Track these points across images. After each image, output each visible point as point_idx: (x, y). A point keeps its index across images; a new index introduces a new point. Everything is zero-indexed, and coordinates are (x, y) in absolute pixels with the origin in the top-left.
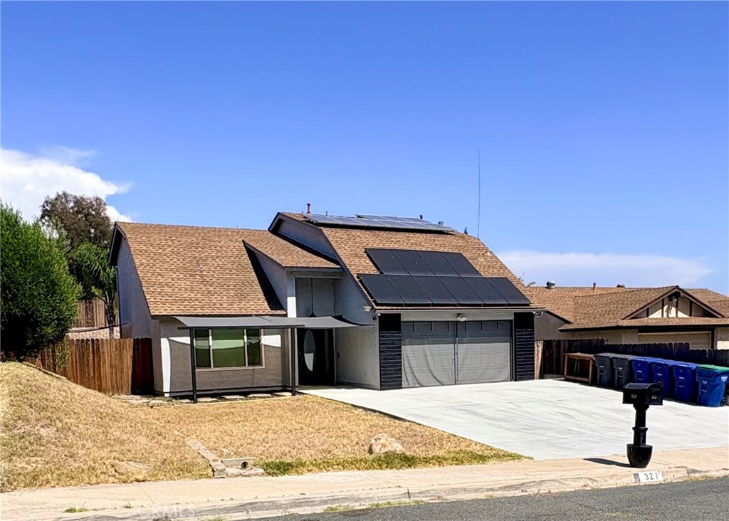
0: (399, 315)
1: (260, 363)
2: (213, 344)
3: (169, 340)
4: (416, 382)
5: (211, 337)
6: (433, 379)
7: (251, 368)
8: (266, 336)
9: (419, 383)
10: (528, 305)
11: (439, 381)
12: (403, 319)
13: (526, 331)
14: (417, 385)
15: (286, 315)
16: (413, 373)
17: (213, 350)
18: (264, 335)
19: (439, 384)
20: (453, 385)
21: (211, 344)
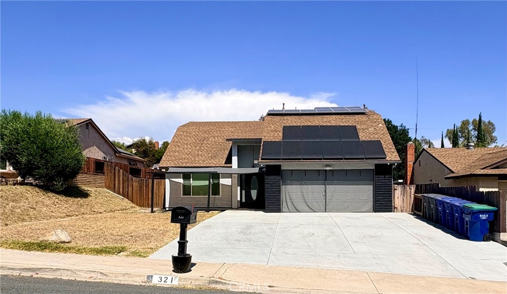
0: (280, 166)
1: (218, 194)
2: (193, 183)
3: (170, 180)
4: (294, 208)
5: (191, 179)
6: (307, 208)
7: (214, 196)
8: (223, 179)
9: (296, 210)
10: (385, 158)
11: (312, 210)
12: (283, 168)
13: (384, 177)
14: (296, 211)
15: (231, 167)
16: (292, 203)
17: (193, 186)
18: (222, 178)
19: (312, 211)
20: (323, 212)
21: (191, 183)
